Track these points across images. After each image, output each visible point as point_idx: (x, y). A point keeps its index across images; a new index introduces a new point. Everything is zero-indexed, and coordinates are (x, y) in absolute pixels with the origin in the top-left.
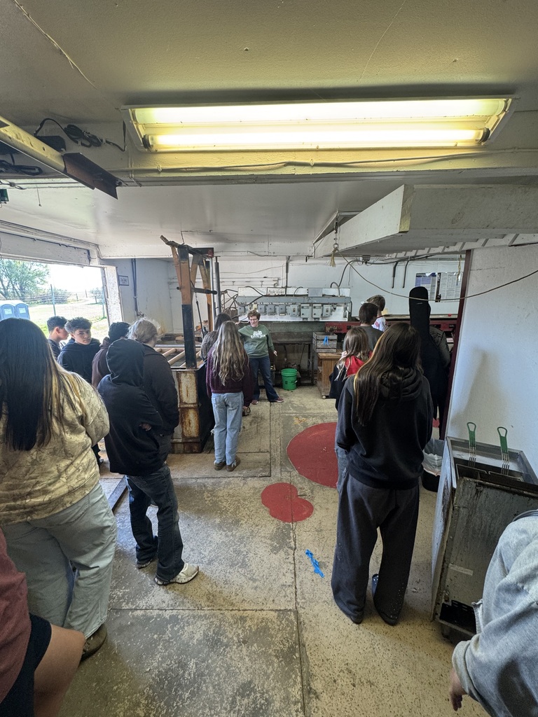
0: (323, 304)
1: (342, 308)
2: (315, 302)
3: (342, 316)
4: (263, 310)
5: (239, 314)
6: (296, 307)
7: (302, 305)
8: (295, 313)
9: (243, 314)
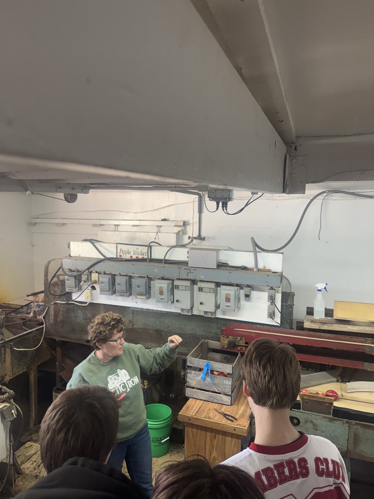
0: (218, 285)
1: (265, 295)
2: (202, 277)
4: (106, 286)
5: (67, 290)
6: (165, 284)
7: (176, 283)
8: (163, 297)
9: (74, 290)
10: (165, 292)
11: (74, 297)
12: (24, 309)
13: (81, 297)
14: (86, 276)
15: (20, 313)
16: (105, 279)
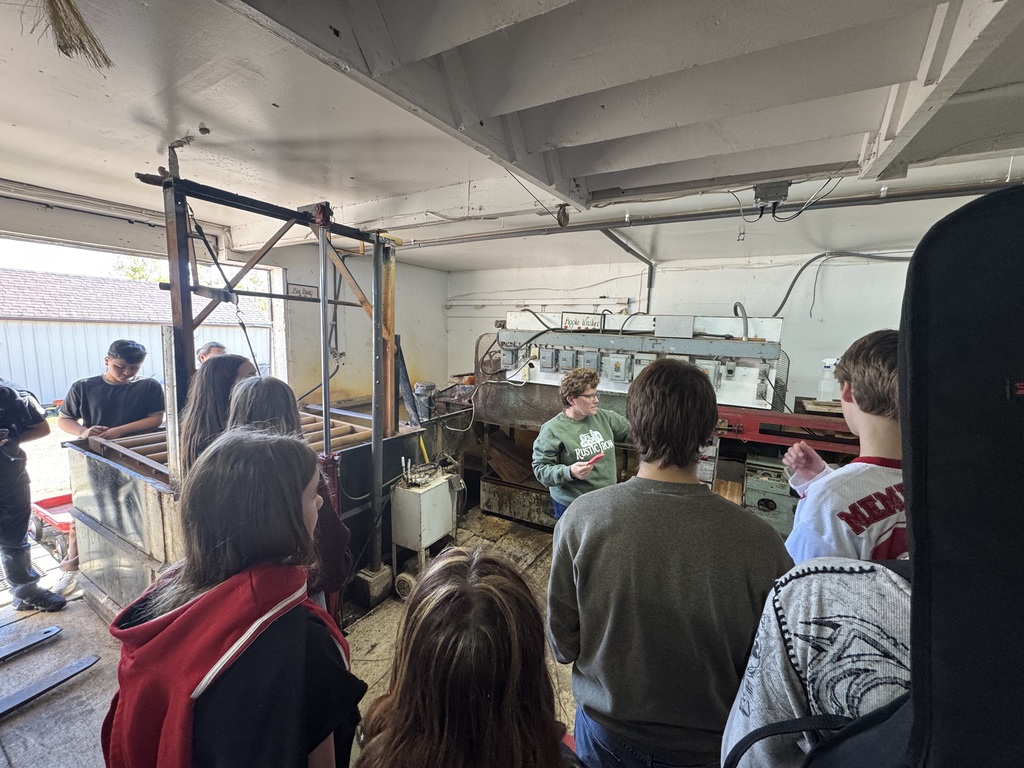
0: (693, 358)
1: (755, 372)
3: (754, 393)
4: (549, 362)
5: (503, 367)
6: (622, 360)
7: (638, 356)
8: (619, 374)
9: (510, 367)
10: (622, 367)
11: (508, 375)
12: (448, 393)
13: (517, 376)
14: (524, 351)
15: (443, 396)
16: (548, 354)
